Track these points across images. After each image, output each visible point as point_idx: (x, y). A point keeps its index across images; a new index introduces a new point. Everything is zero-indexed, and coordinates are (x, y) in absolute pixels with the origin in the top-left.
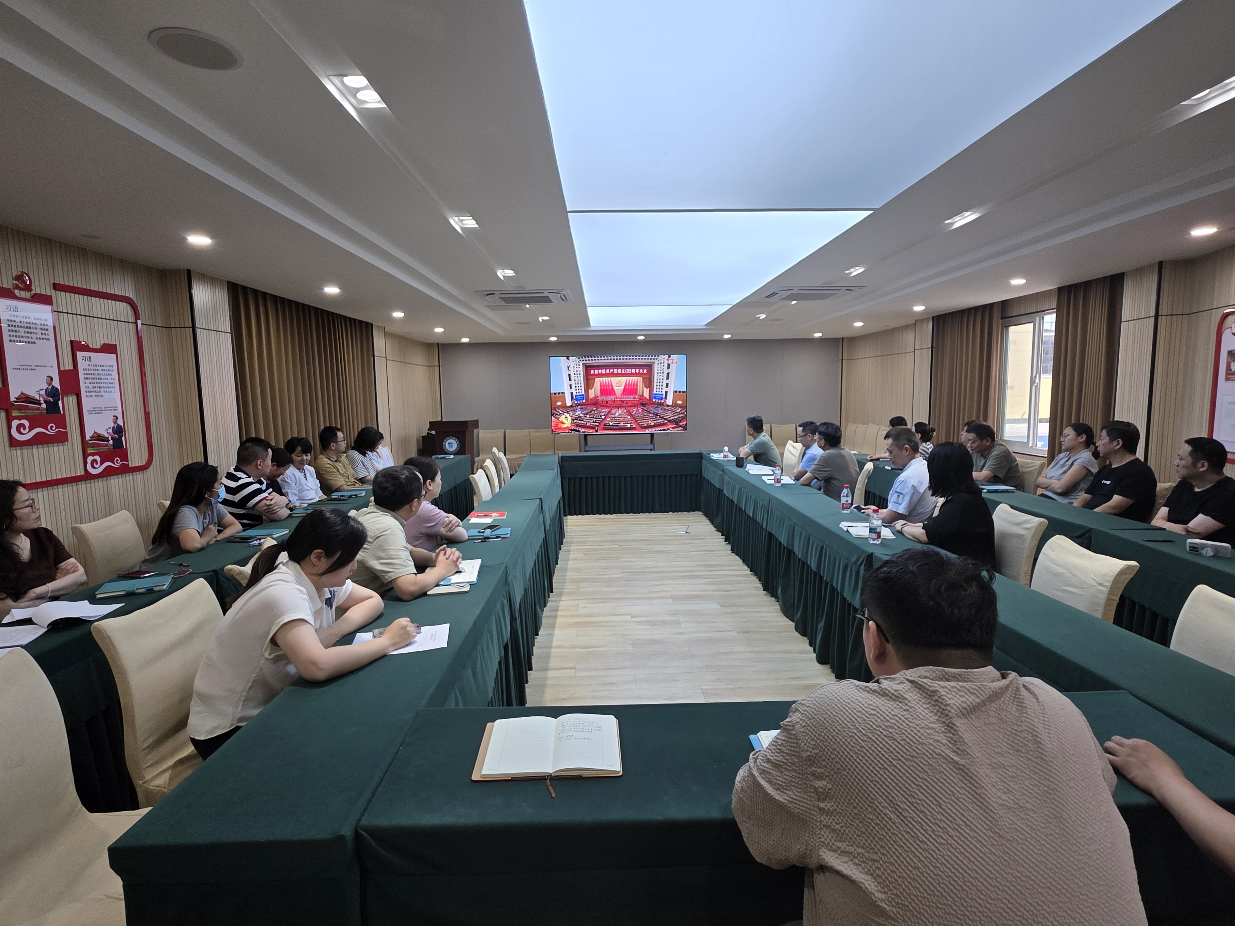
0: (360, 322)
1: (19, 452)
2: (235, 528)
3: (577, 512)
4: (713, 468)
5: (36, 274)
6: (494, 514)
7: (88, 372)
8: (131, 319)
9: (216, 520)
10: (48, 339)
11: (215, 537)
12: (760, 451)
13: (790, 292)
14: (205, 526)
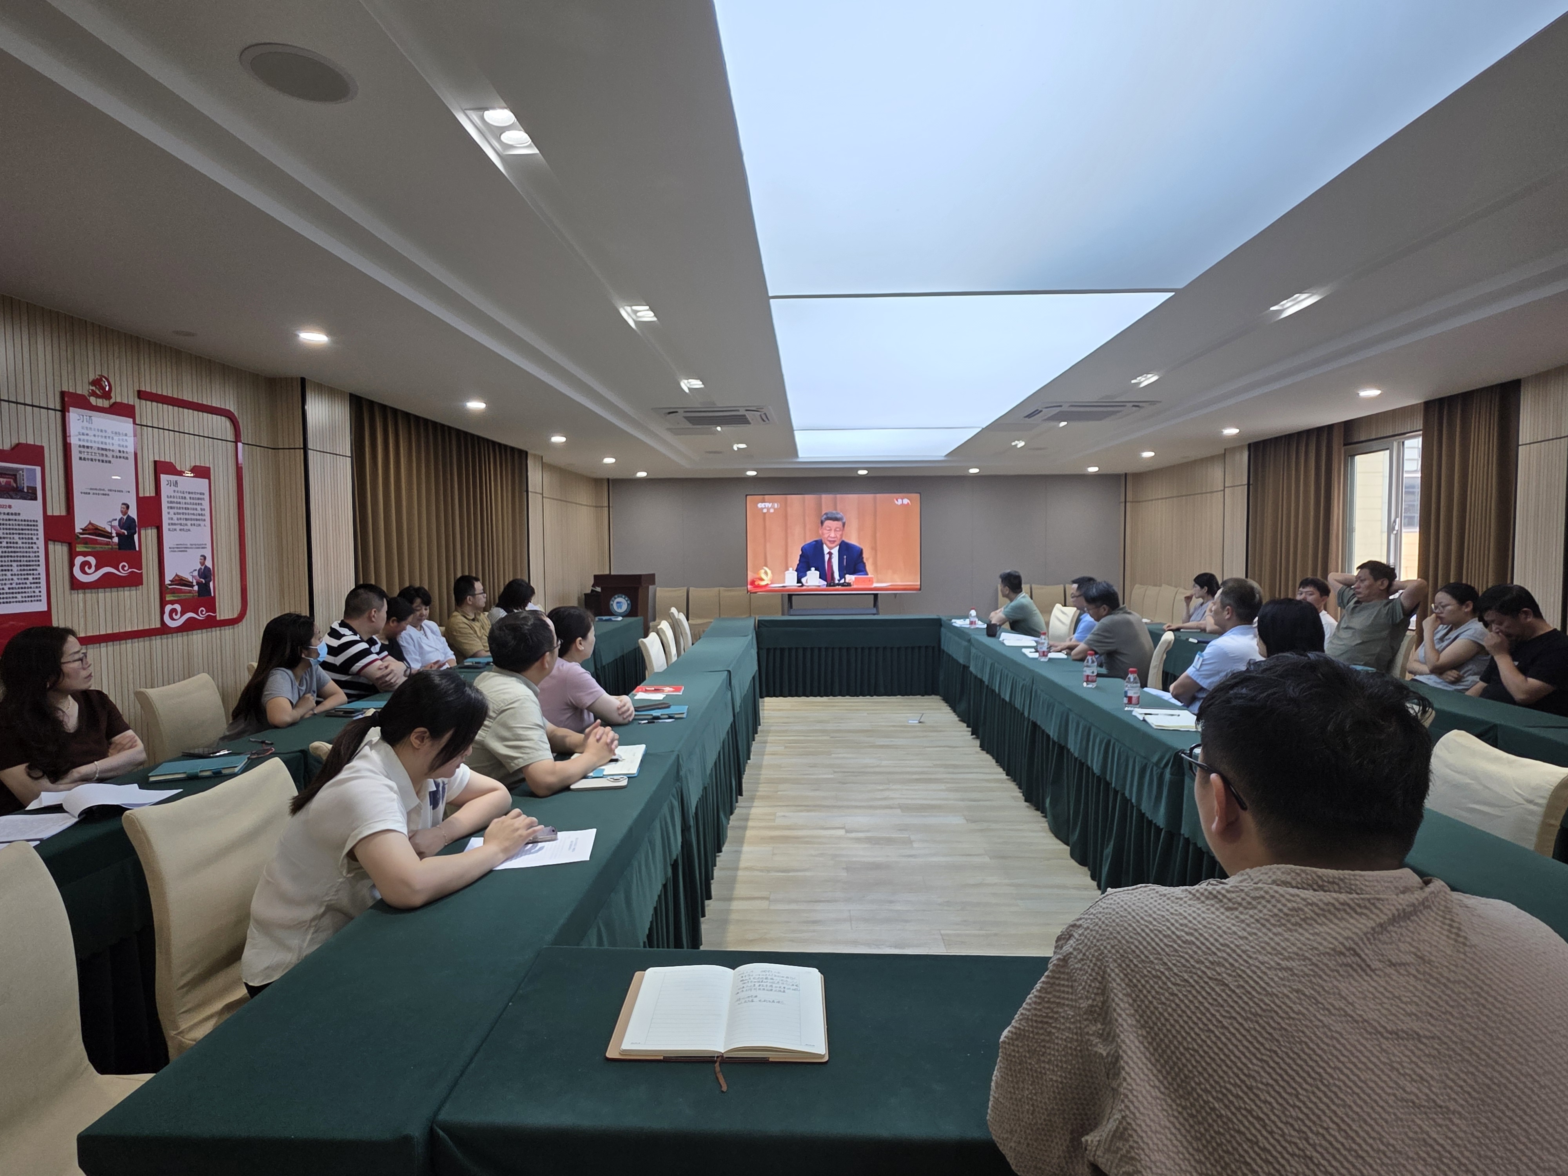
0: (513, 449)
1: (81, 596)
2: (338, 698)
3: (778, 693)
4: (957, 638)
5: (118, 379)
6: (667, 689)
7: (172, 500)
8: (230, 436)
9: (315, 687)
10: (127, 458)
11: (312, 710)
12: (1019, 617)
13: (1059, 409)
14: (302, 694)
